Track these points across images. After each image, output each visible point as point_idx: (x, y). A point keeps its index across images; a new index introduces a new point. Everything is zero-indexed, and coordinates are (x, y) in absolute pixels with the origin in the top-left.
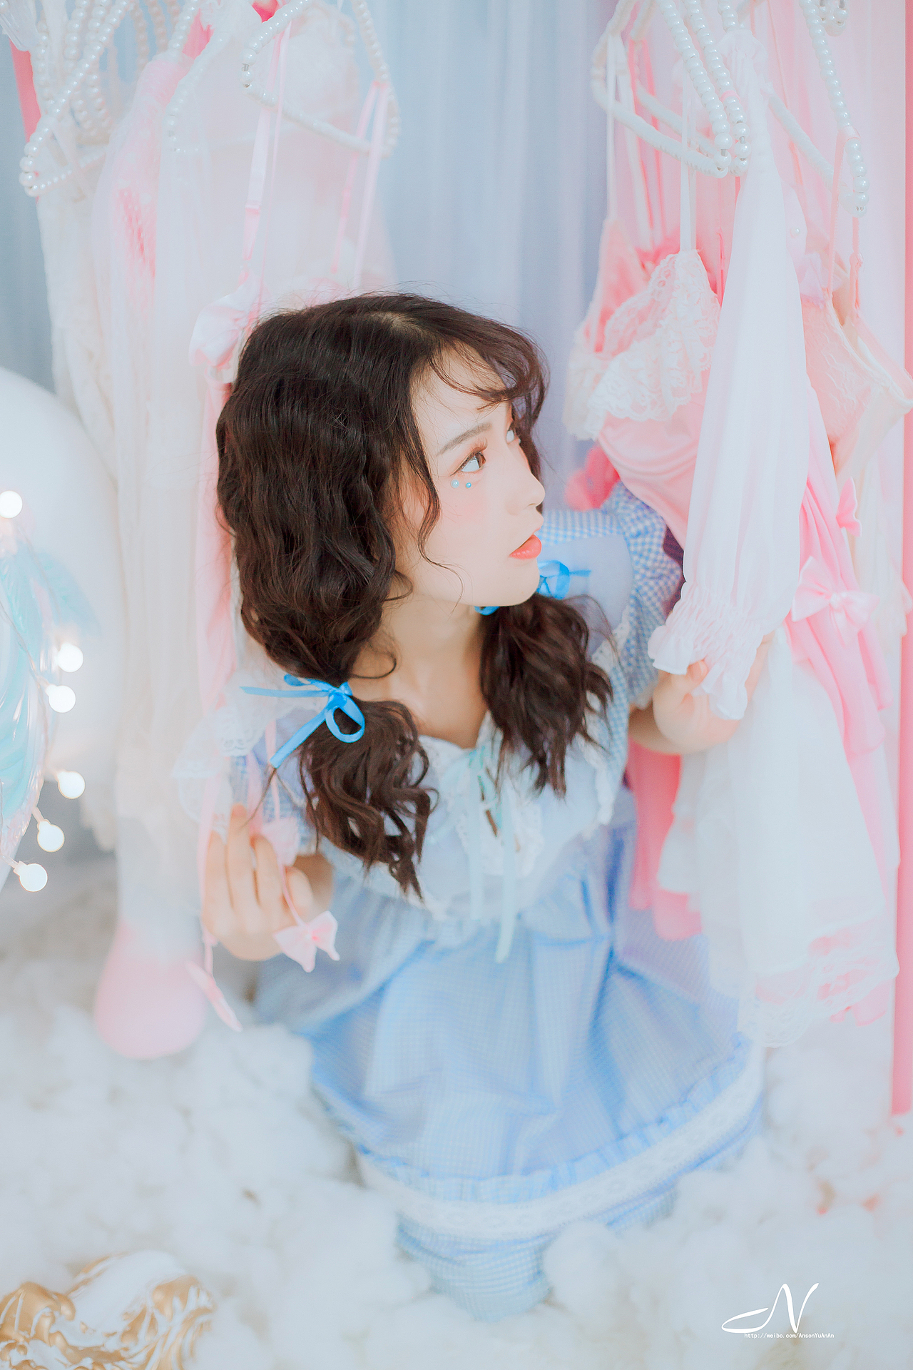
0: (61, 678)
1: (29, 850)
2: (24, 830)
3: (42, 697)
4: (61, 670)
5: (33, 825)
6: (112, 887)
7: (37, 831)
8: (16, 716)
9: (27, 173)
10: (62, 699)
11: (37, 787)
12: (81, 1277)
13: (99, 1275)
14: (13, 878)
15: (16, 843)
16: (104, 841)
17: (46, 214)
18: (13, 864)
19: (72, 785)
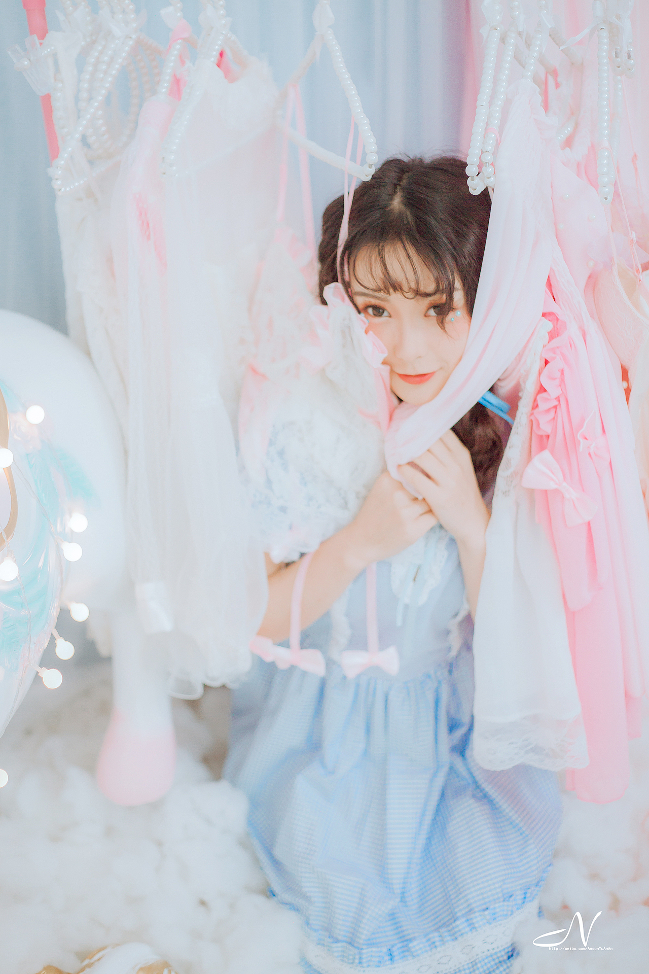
0: (72, 537)
1: (49, 659)
2: (46, 645)
3: (59, 551)
4: (72, 531)
5: (53, 640)
6: (108, 683)
7: (56, 645)
8: (40, 564)
9: (57, 179)
10: (73, 552)
11: (55, 614)
12: (86, 962)
13: (99, 960)
14: (38, 679)
15: (40, 654)
16: (103, 651)
17: (63, 209)
18: (38, 669)
19: (80, 613)
